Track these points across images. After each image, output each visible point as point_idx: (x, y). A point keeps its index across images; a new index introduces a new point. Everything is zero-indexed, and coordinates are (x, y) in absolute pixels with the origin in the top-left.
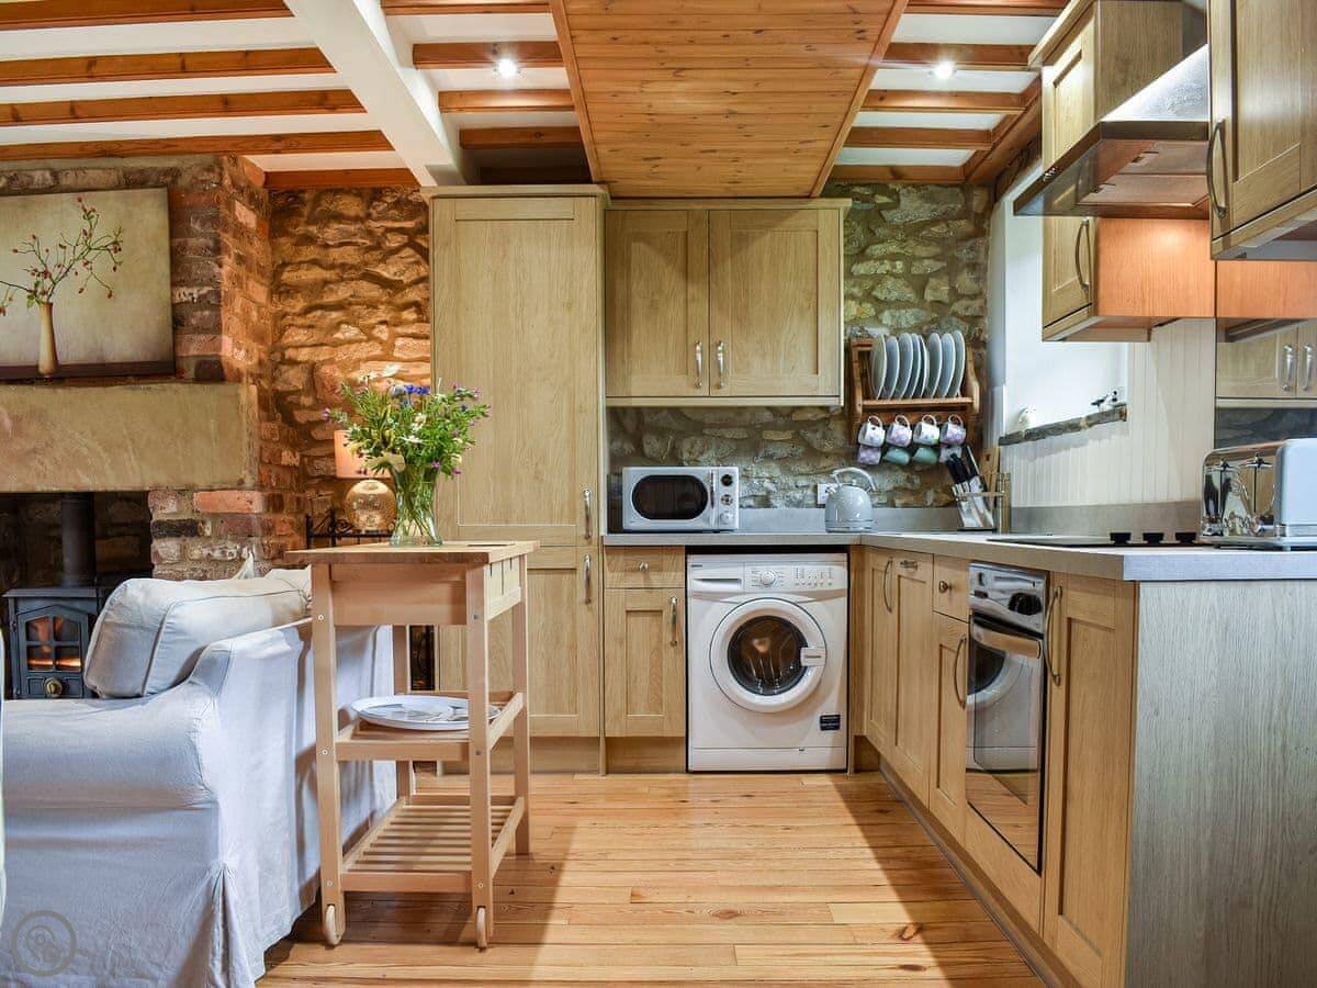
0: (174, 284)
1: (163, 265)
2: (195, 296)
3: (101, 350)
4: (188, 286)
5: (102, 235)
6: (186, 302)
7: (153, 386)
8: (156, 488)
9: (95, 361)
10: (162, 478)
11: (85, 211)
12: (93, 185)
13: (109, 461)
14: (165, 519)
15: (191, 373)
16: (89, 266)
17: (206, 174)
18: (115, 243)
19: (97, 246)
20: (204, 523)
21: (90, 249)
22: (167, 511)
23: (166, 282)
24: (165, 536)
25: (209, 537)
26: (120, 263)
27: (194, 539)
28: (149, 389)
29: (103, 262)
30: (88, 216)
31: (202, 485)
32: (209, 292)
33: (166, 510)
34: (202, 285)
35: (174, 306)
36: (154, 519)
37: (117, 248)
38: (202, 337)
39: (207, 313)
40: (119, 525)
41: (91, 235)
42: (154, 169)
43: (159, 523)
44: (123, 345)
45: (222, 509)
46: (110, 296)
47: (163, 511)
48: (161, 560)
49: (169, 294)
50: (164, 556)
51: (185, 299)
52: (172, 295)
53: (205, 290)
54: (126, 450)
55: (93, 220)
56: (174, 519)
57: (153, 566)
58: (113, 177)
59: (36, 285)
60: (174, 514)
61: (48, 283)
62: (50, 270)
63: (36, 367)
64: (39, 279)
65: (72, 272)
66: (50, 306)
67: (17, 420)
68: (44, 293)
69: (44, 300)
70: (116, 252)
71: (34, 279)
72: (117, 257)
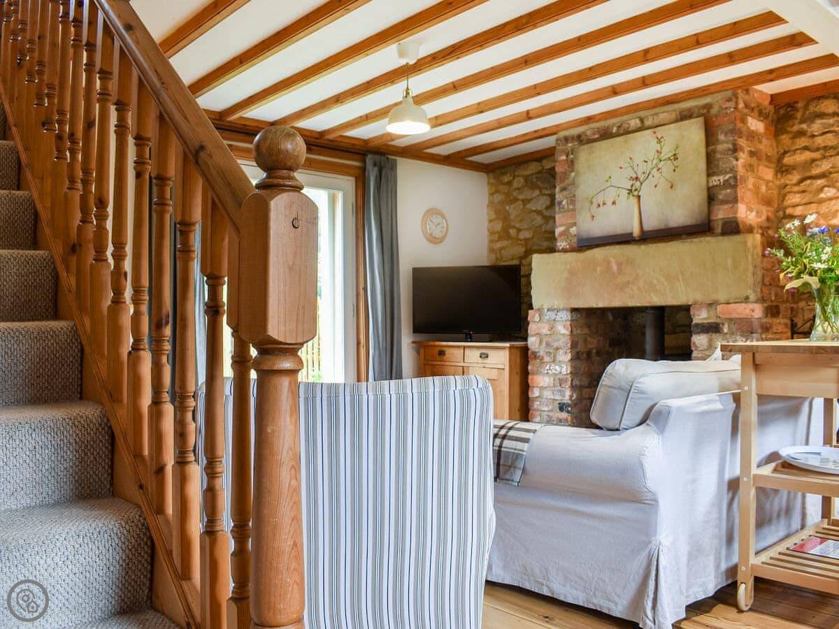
0: (709, 175)
1: (702, 165)
2: (722, 181)
3: (667, 220)
4: (718, 175)
5: (667, 152)
6: (717, 186)
7: (695, 240)
8: (695, 303)
9: (662, 227)
10: (698, 297)
11: (657, 138)
12: (662, 123)
13: (669, 287)
14: (700, 322)
15: (719, 230)
16: (660, 171)
17: (727, 103)
18: (675, 155)
19: (664, 158)
20: (723, 324)
21: (661, 161)
23: (704, 178)
24: (699, 333)
25: (726, 334)
26: (677, 167)
27: (718, 334)
28: (692, 242)
29: (667, 167)
30: (659, 141)
31: (723, 301)
32: (730, 178)
33: (700, 316)
34: (726, 173)
35: (709, 189)
36: (694, 322)
37: (675, 157)
38: (726, 206)
39: (729, 191)
41: (661, 153)
43: (697, 325)
44: (680, 215)
45: (734, 316)
46: (672, 187)
48: (697, 348)
49: (705, 182)
50: (699, 345)
51: (715, 184)
52: (708, 182)
53: (727, 177)
54: (678, 280)
55: (662, 144)
56: (705, 321)
57: (692, 351)
58: (674, 116)
59: (632, 186)
60: (705, 319)
61: (638, 184)
62: (639, 176)
63: (632, 234)
64: (634, 182)
65: (651, 176)
66: (639, 197)
67: (619, 265)
68: (636, 190)
69: (636, 193)
70: (675, 160)
71: (631, 182)
72: (675, 163)
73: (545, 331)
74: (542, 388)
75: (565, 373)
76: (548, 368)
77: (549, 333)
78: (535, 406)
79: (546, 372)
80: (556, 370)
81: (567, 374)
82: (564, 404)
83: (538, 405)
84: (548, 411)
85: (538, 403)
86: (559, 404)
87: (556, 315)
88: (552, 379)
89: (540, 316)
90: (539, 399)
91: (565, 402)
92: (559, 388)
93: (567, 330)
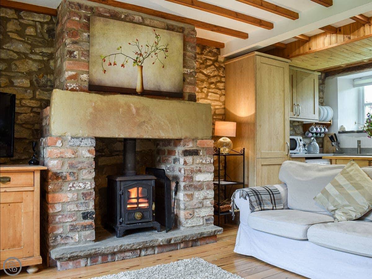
0: (184, 67)
2: (189, 72)
3: (160, 86)
4: (186, 68)
5: (161, 45)
6: (186, 74)
8: (186, 138)
10: (189, 135)
11: (156, 35)
12: (156, 26)
13: (171, 127)
14: (188, 149)
15: (187, 98)
16: (156, 55)
17: (193, 32)
18: (166, 48)
19: (160, 48)
20: (200, 150)
21: (157, 49)
23: (182, 65)
24: (187, 155)
25: (201, 156)
26: (167, 56)
27: (198, 156)
29: (161, 54)
30: (157, 36)
31: (200, 137)
32: (193, 71)
34: (191, 69)
35: (184, 74)
38: (191, 86)
39: (192, 78)
40: (117, 151)
41: (158, 44)
42: (177, 26)
43: (186, 150)
44: (167, 85)
45: (206, 146)
46: (163, 67)
47: (188, 146)
49: (182, 70)
50: (188, 163)
51: (185, 72)
53: (192, 70)
54: (177, 124)
55: (159, 39)
56: (191, 149)
58: (163, 25)
59: (137, 58)
60: (191, 147)
61: (141, 58)
62: (142, 53)
64: (138, 56)
65: (150, 56)
66: (142, 67)
68: (140, 62)
69: (140, 64)
70: (166, 52)
71: (136, 56)
72: (166, 53)
74: (63, 203)
76: (71, 185)
77: (73, 156)
78: (57, 220)
79: (69, 189)
80: (81, 187)
81: (91, 189)
82: (88, 213)
83: (59, 219)
84: (72, 222)
85: (60, 216)
86: (83, 214)
87: (81, 142)
88: (76, 195)
89: (62, 141)
90: (62, 213)
91: (89, 211)
92: (83, 201)
93: (92, 154)
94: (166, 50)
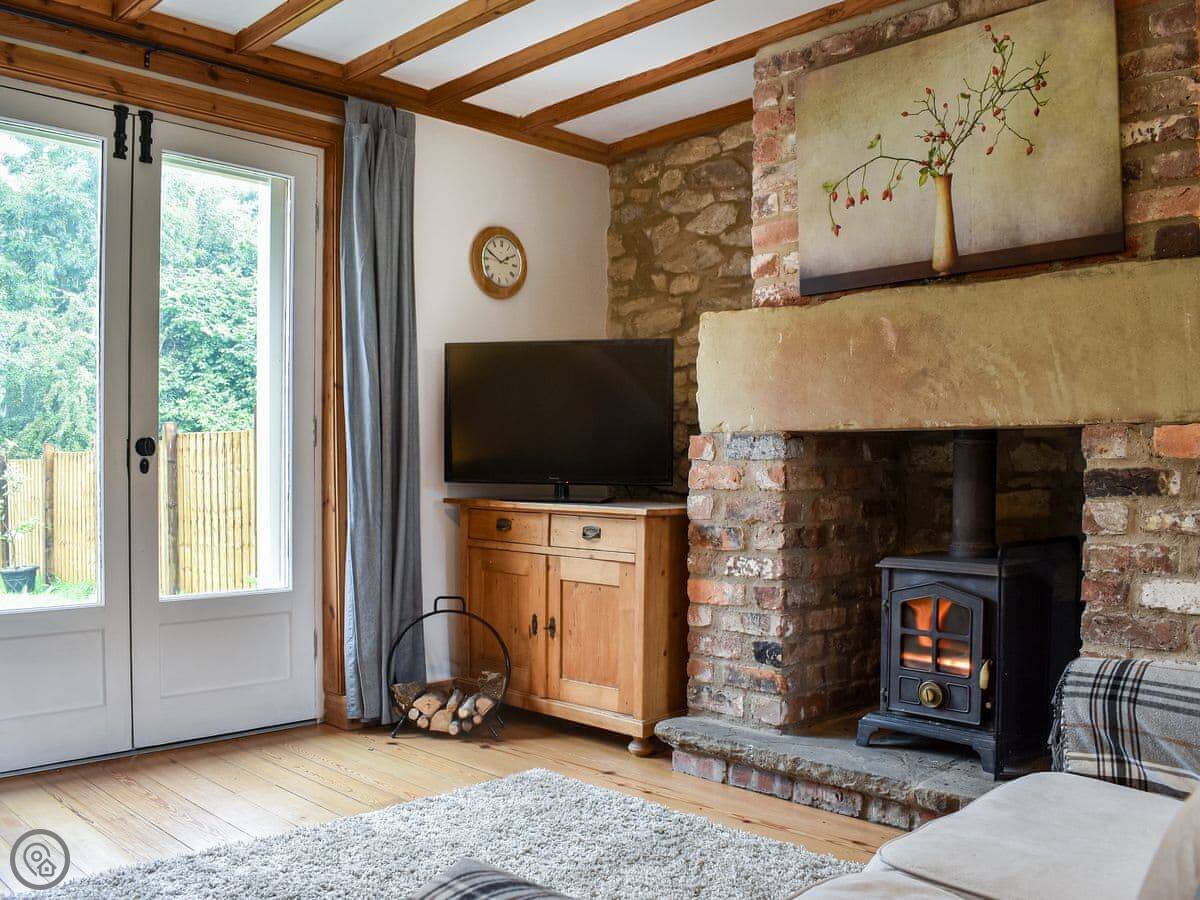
0: (1124, 120)
1: (1109, 95)
2: (1157, 131)
4: (1147, 118)
5: (1019, 69)
6: (1144, 143)
7: (1095, 269)
8: (1095, 422)
9: (1006, 244)
10: (1104, 406)
11: (996, 41)
14: (1106, 468)
15: (1149, 246)
16: (1000, 116)
18: (1039, 75)
20: (1168, 474)
21: (1002, 92)
22: (1110, 455)
23: (1113, 119)
24: (1103, 494)
25: (1177, 497)
26: (1045, 103)
27: (1155, 498)
28: (1089, 274)
30: (999, 48)
31: (1168, 415)
32: (1179, 122)
33: (1108, 454)
34: (1168, 113)
35: (1124, 152)
36: (1090, 467)
38: (1168, 192)
39: (1175, 154)
40: (1024, 474)
41: (1003, 72)
43: (1098, 475)
46: (1030, 152)
47: (1105, 456)
48: (1097, 530)
49: (1117, 134)
50: (1102, 524)
51: (1141, 139)
52: (1121, 135)
53: (1173, 120)
54: (1052, 368)
55: (1008, 51)
56: (1120, 467)
57: (1084, 538)
59: (931, 154)
60: (1120, 459)
61: (946, 148)
62: (949, 131)
63: (930, 262)
64: (936, 145)
65: (978, 128)
66: (948, 178)
67: (903, 333)
68: (940, 162)
69: (941, 170)
70: (1038, 89)
71: (929, 146)
72: (1041, 95)
73: (725, 482)
74: (716, 607)
75: (770, 576)
76: (730, 563)
77: (734, 486)
78: (702, 647)
79: (726, 572)
80: (752, 571)
81: (773, 580)
82: (766, 646)
83: (707, 644)
84: (731, 659)
85: (708, 639)
86: (756, 644)
87: (752, 446)
88: (740, 591)
89: (714, 447)
90: (712, 632)
91: (770, 641)
92: (756, 610)
93: (778, 481)
94: (1040, 81)
